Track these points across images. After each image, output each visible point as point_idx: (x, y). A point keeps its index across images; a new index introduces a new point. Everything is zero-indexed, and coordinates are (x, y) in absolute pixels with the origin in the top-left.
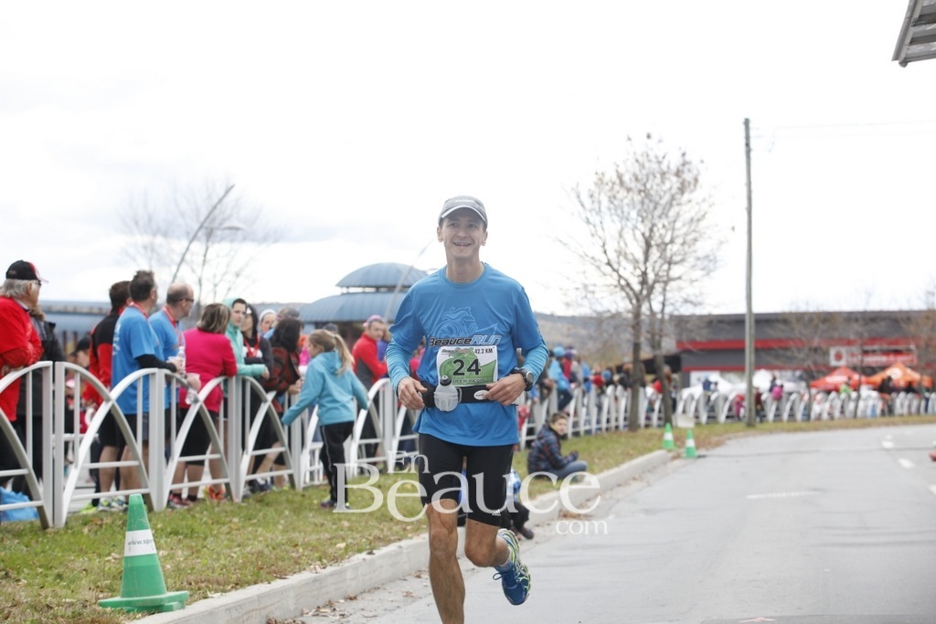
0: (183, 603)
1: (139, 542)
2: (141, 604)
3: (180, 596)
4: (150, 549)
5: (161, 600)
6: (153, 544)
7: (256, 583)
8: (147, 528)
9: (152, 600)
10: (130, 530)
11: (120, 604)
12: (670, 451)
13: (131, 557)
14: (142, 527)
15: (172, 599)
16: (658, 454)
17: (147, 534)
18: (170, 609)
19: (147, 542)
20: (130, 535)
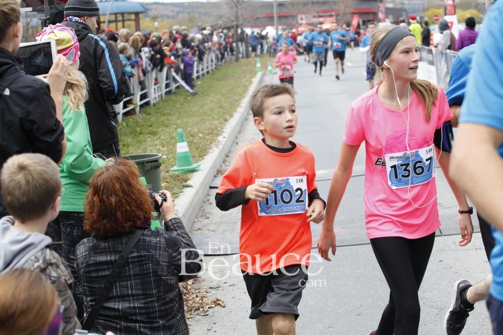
1: (183, 147)
3: (197, 165)
4: (187, 149)
5: (194, 168)
6: (188, 147)
7: (205, 156)
8: (185, 142)
9: (191, 168)
10: (179, 142)
11: (179, 170)
12: (260, 71)
14: (183, 141)
15: (196, 167)
16: (259, 74)
17: (185, 144)
18: (197, 171)
19: (186, 147)
20: (179, 145)
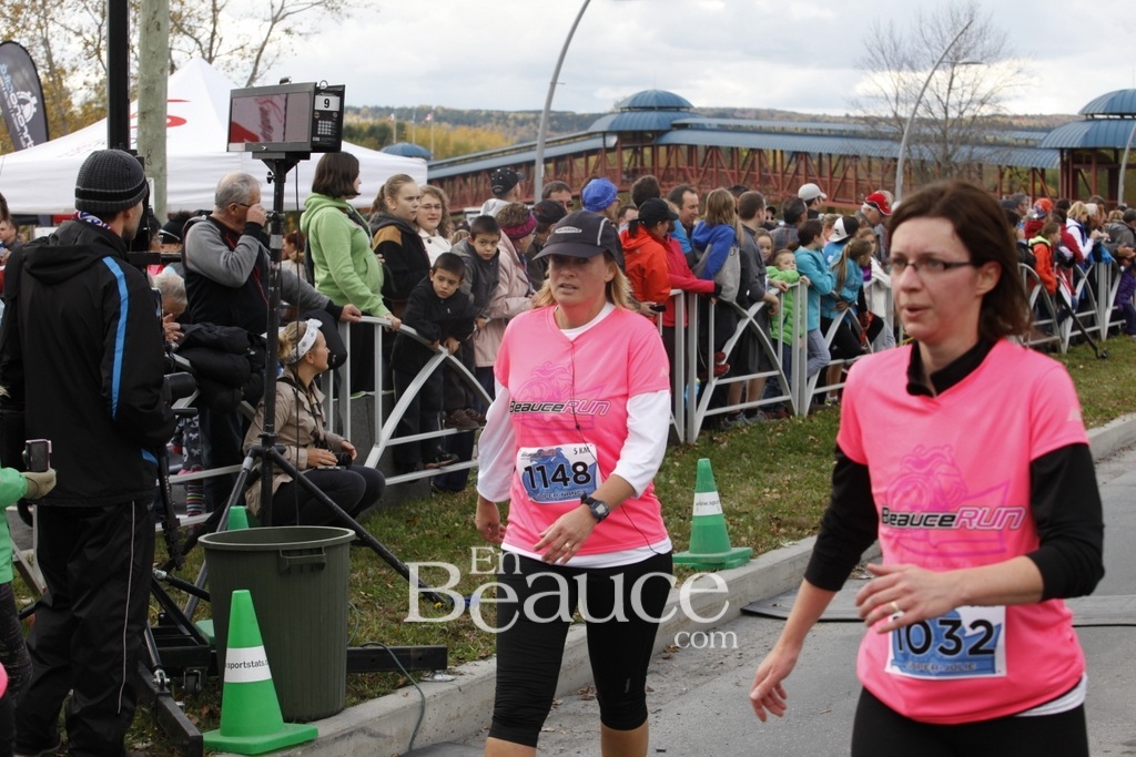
0: (745, 559)
2: (704, 561)
3: (743, 553)
4: (717, 510)
5: (723, 558)
6: (719, 505)
8: (713, 491)
9: (714, 558)
10: (698, 492)
11: (687, 560)
13: (699, 517)
14: (707, 489)
15: (734, 556)
17: (714, 496)
18: (731, 567)
19: (713, 503)
20: (698, 497)
